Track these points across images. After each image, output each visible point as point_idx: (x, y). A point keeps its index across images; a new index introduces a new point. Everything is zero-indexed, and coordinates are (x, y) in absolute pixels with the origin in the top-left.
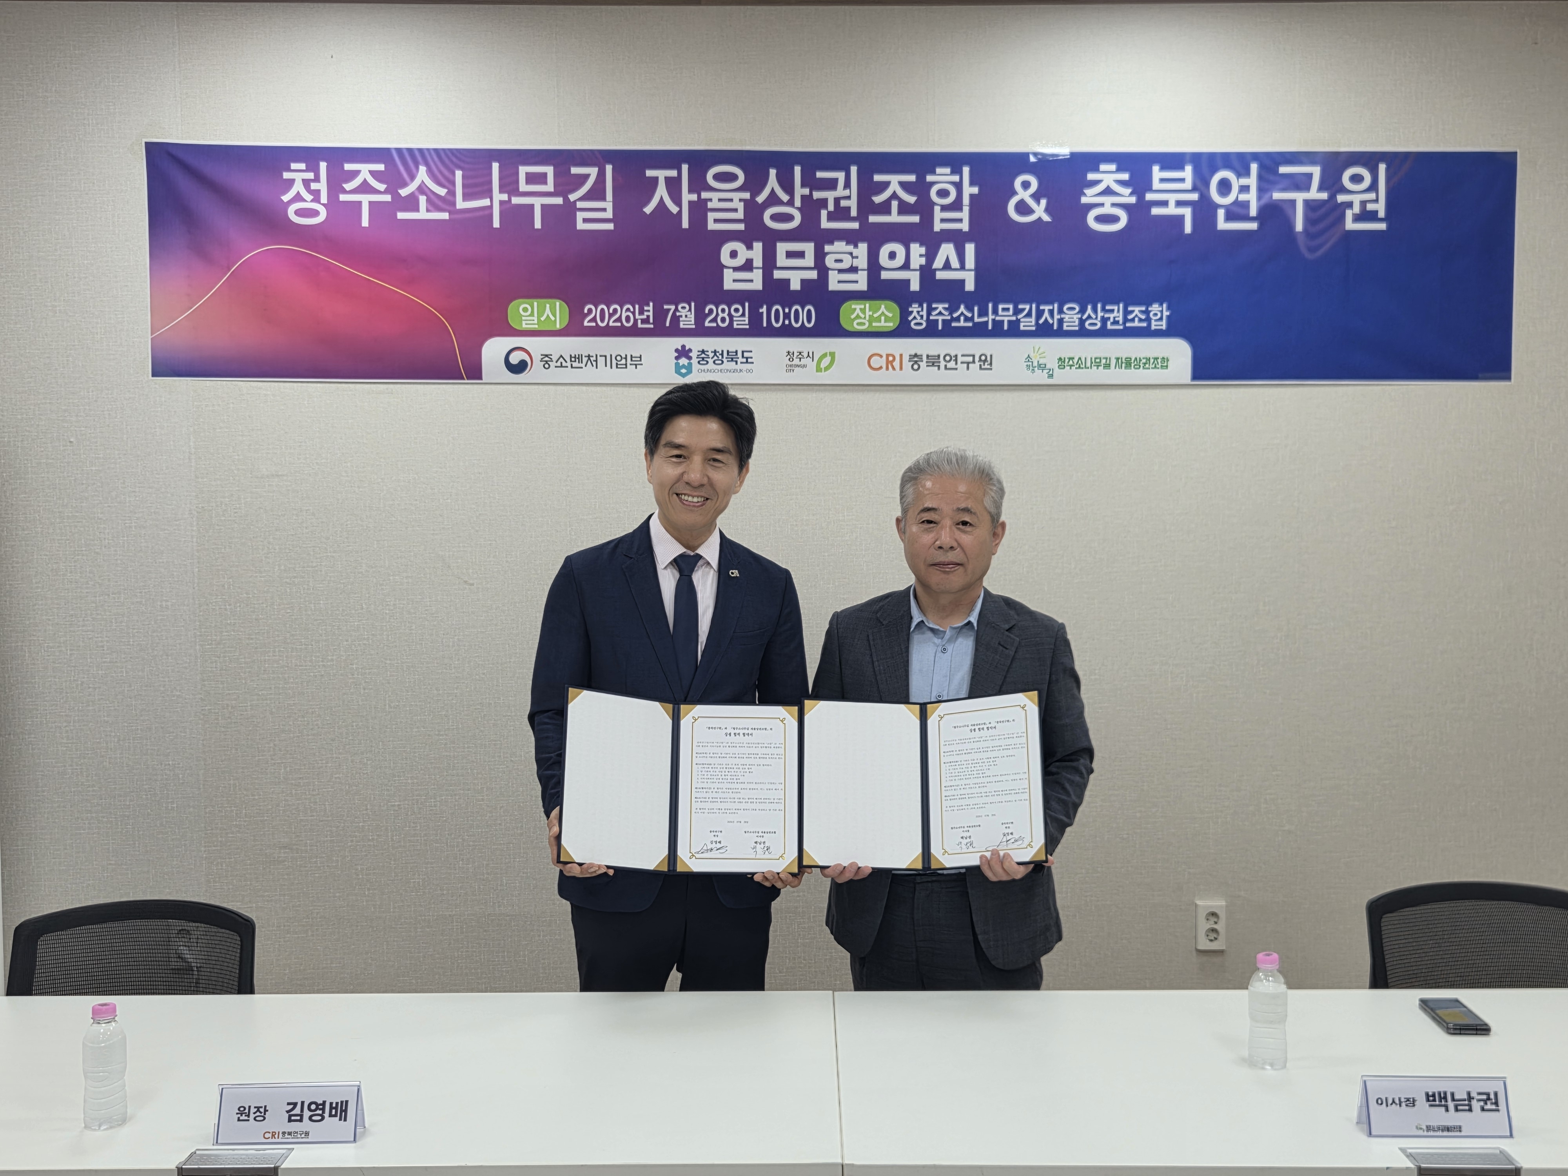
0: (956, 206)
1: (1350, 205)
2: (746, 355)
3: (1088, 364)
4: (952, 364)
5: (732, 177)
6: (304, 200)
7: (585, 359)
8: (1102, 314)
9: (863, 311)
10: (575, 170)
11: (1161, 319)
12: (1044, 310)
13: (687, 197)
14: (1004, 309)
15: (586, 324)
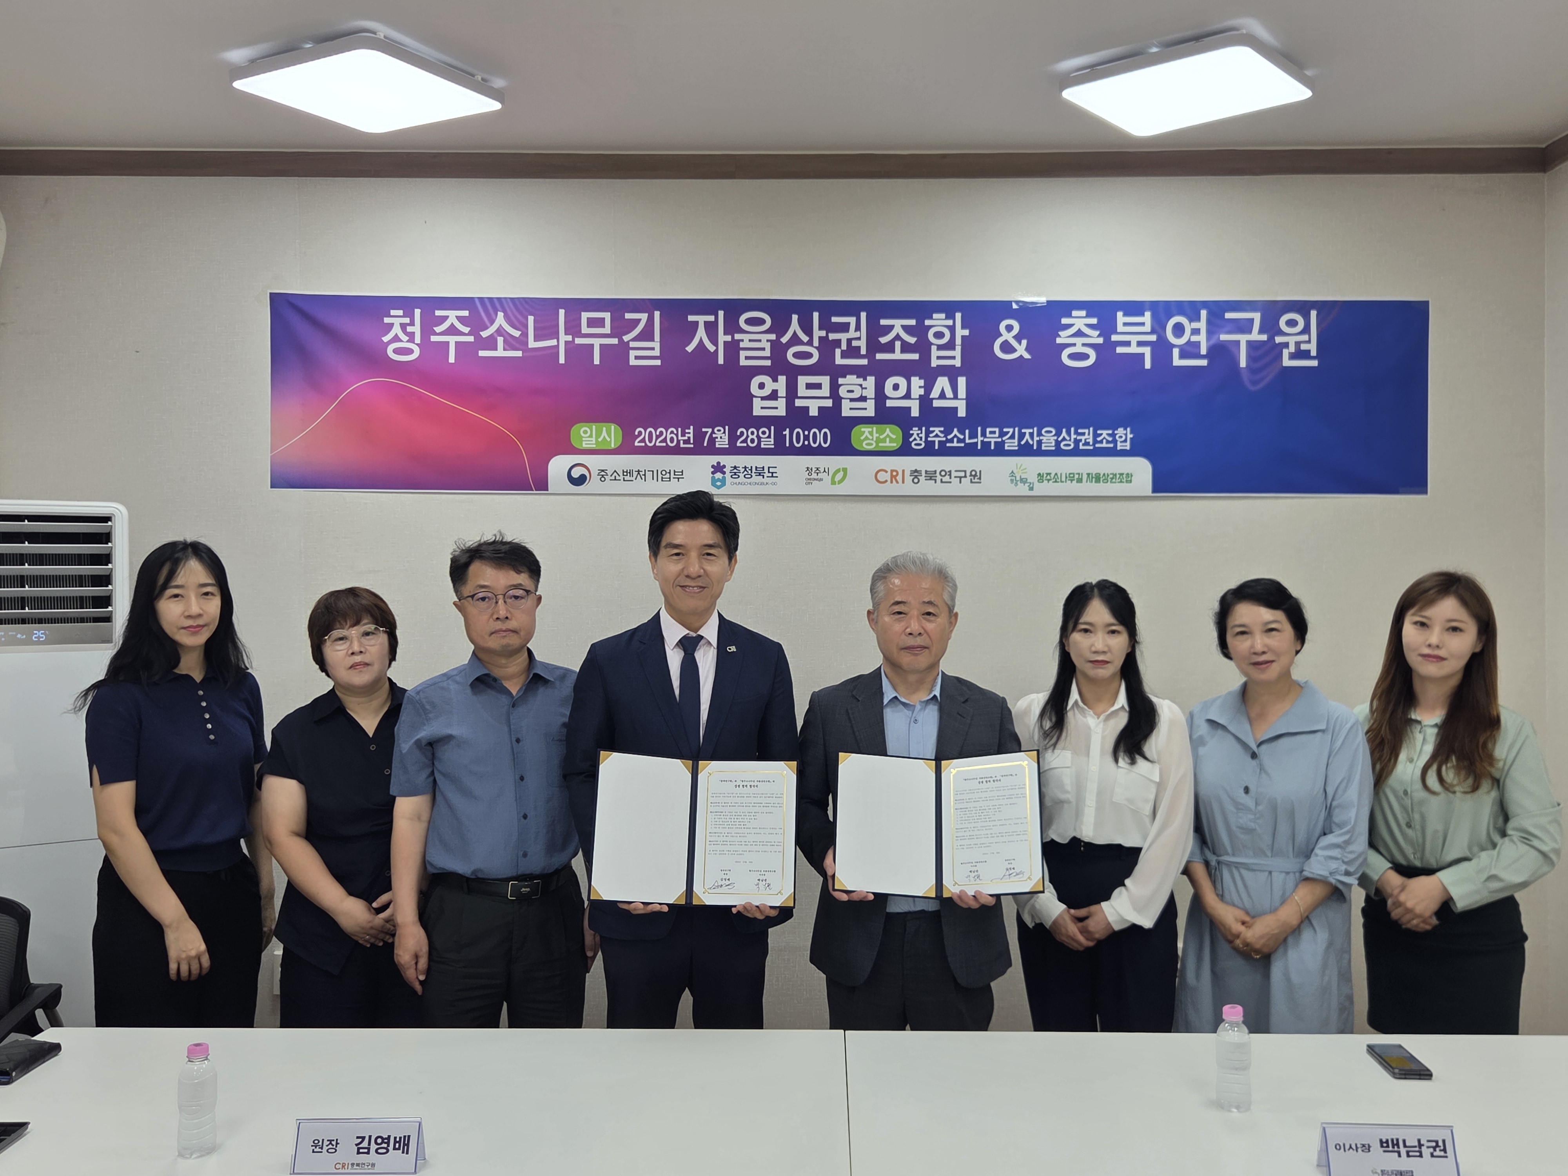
0: (950, 346)
1: (1286, 345)
2: (771, 470)
3: (1064, 479)
4: (947, 478)
5: (761, 322)
6: (401, 341)
7: (635, 474)
8: (1075, 436)
9: (871, 433)
10: (628, 316)
11: (1125, 441)
12: (1025, 433)
13: (723, 338)
14: (991, 432)
15: (636, 444)
